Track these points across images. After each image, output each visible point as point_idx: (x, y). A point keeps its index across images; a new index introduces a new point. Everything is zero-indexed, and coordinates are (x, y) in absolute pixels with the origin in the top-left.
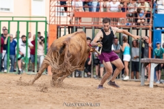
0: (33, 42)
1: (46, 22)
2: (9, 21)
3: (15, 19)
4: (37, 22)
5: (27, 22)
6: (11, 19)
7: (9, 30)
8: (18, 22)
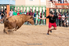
0: (41, 14)
1: (45, 7)
2: (33, 7)
3: (34, 6)
4: (42, 7)
5: (39, 7)
6: (33, 6)
7: (32, 10)
8: (36, 7)
